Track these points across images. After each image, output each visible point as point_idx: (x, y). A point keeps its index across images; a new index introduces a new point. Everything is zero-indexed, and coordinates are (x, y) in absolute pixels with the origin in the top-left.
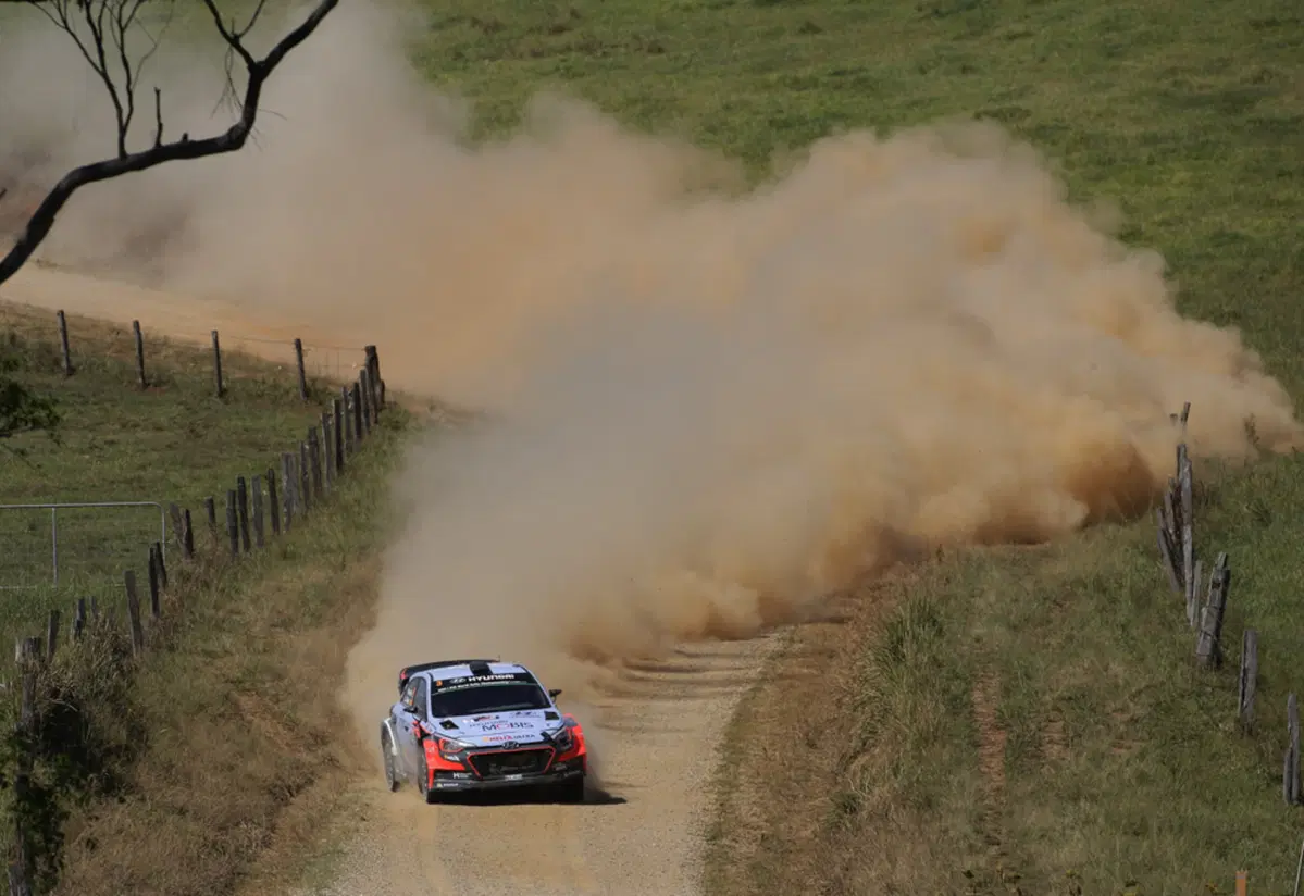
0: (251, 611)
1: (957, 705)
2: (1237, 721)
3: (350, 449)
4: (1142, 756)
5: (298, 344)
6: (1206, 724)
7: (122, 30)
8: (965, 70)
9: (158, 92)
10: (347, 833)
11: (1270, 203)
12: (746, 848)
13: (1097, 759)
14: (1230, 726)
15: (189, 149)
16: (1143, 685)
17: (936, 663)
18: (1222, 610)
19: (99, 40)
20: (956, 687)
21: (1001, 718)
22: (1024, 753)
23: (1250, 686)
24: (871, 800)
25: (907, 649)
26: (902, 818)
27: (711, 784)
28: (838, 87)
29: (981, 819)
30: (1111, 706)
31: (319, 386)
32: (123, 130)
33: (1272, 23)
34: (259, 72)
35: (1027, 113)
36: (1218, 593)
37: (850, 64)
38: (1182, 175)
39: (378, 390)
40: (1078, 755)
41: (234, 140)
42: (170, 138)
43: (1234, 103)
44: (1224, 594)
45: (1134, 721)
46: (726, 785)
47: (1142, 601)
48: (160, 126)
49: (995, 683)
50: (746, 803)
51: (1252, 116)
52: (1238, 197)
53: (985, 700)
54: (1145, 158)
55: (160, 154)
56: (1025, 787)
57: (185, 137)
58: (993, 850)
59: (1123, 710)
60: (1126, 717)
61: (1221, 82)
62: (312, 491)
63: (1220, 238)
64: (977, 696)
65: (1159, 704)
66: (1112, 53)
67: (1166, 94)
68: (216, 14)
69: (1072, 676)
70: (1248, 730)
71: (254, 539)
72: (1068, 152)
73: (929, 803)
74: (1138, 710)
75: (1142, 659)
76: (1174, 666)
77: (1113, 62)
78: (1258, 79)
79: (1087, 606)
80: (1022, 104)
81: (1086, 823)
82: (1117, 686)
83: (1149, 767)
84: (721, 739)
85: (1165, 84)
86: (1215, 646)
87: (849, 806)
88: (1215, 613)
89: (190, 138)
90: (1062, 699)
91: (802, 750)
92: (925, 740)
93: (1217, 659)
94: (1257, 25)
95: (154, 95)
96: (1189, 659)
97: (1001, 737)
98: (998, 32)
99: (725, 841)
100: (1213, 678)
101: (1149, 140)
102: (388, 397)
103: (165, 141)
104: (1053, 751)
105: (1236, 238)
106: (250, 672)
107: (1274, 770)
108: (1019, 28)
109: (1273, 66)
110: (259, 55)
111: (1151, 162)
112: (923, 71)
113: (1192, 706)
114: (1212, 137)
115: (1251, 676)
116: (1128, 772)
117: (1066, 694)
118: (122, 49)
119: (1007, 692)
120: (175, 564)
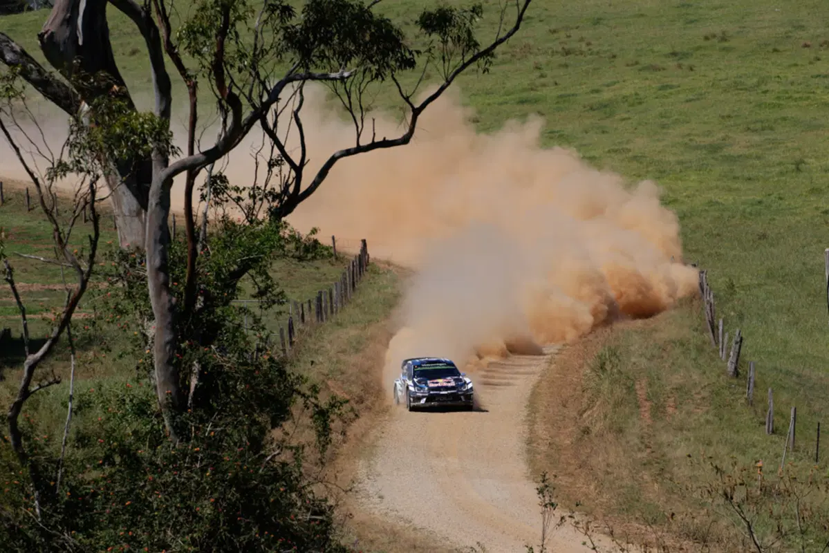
0: (329, 346)
1: (630, 389)
2: (746, 399)
3: (357, 281)
4: (707, 412)
5: (333, 238)
6: (733, 400)
7: (360, 94)
8: (603, 132)
9: (374, 120)
10: (377, 438)
11: (730, 190)
12: (543, 448)
13: (689, 413)
14: (743, 401)
15: (386, 144)
16: (706, 384)
17: (620, 372)
18: (739, 353)
19: (349, 98)
20: (629, 383)
21: (649, 396)
22: (658, 411)
23: (752, 385)
24: (595, 430)
25: (608, 366)
26: (610, 437)
27: (525, 421)
28: (551, 138)
29: (642, 438)
30: (693, 392)
31: (341, 256)
32: (359, 135)
33: (729, 116)
34: (417, 112)
35: (629, 150)
36: (738, 346)
37: (556, 129)
38: (693, 177)
39: (367, 257)
40: (681, 412)
41: (405, 140)
42: (378, 139)
43: (714, 149)
44: (740, 347)
45: (704, 398)
46: (531, 422)
47: (700, 350)
48: (374, 134)
49: (644, 383)
50: (541, 430)
51: (722, 154)
52: (717, 187)
53: (642, 389)
54: (678, 170)
55: (374, 146)
56: (659, 424)
57: (384, 138)
58: (649, 451)
59: (699, 393)
60: (700, 397)
61: (708, 140)
62: (344, 297)
63: (711, 203)
64: (637, 387)
65: (713, 391)
66: (663, 126)
67: (686, 144)
68: (399, 88)
69: (677, 379)
70: (750, 403)
71: (324, 316)
72: (647, 167)
73: (620, 431)
74: (705, 394)
75: (704, 373)
76: (719, 376)
77: (665, 131)
78: (724, 139)
79: (678, 351)
80: (628, 147)
81: (686, 439)
82: (696, 384)
83: (710, 417)
84: (527, 403)
85: (686, 140)
86: (736, 368)
87: (586, 431)
88: (736, 354)
89: (387, 139)
90: (673, 389)
91: (561, 407)
92: (618, 404)
93: (736, 373)
94: (723, 117)
95: (372, 121)
96: (724, 372)
97: (648, 404)
98: (617, 117)
99: (535, 445)
100: (735, 381)
101: (680, 163)
102: (370, 261)
103: (376, 141)
104: (670, 410)
105: (717, 203)
106: (332, 371)
107: (762, 419)
108: (626, 116)
109: (730, 134)
110: (417, 106)
111: (681, 171)
112: (586, 132)
113: (727, 392)
114: (705, 162)
115: (752, 380)
116: (702, 420)
117: (675, 387)
118: (360, 102)
119: (650, 385)
120: (298, 326)
